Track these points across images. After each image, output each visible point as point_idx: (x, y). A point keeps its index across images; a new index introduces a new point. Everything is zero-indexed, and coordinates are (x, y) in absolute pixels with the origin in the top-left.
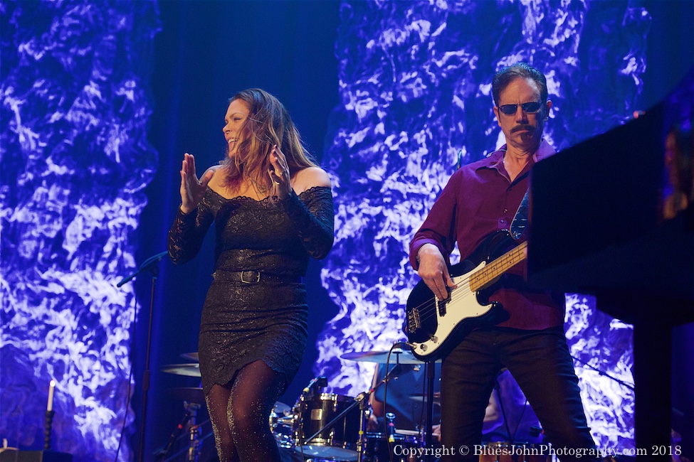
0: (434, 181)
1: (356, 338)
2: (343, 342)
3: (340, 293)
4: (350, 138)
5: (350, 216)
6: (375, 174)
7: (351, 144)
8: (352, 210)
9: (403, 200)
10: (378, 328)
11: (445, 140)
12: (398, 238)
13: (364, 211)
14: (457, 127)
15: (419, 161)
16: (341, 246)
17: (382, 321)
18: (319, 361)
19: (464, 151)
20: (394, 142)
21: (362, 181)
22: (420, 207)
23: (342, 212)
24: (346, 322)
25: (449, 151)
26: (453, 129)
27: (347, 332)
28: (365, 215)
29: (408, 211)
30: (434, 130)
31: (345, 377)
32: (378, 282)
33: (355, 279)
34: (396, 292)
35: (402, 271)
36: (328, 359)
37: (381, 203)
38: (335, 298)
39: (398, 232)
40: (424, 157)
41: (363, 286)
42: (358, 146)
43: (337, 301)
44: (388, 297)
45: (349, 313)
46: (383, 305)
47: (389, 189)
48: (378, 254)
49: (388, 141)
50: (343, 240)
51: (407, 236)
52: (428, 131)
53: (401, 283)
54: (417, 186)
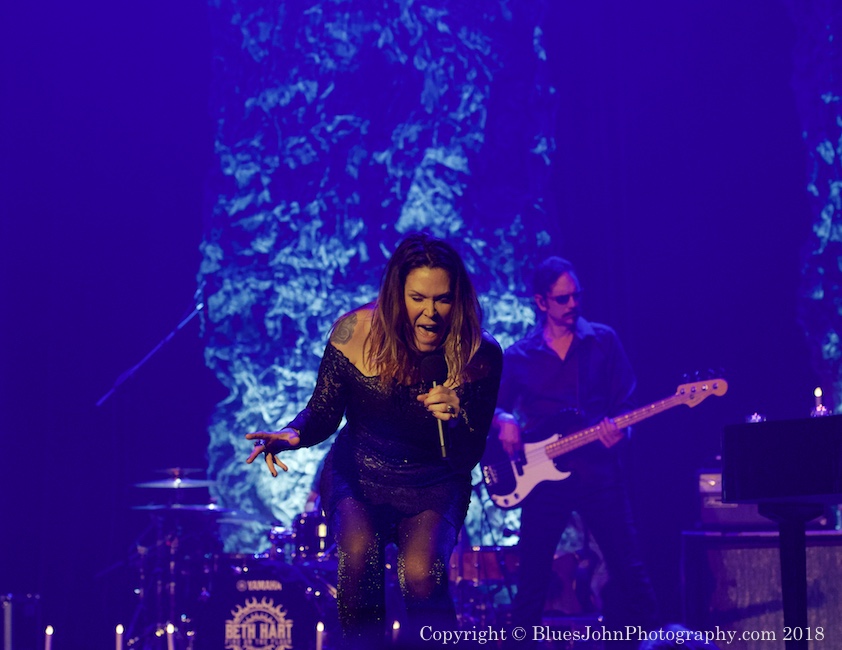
0: (331, 257)
1: (248, 421)
2: (236, 426)
3: (229, 374)
4: (232, 206)
5: (237, 291)
6: (263, 245)
7: (233, 211)
8: (239, 286)
9: (296, 276)
10: (277, 412)
11: (342, 213)
12: (292, 315)
13: (253, 286)
14: (353, 198)
15: (313, 234)
16: (227, 323)
17: (281, 404)
18: (211, 447)
19: (361, 225)
20: (284, 213)
21: (247, 252)
22: (316, 283)
23: (228, 286)
24: (238, 405)
25: (347, 225)
26: (349, 201)
27: (241, 416)
28: (254, 291)
29: (301, 287)
30: (328, 201)
31: (240, 463)
32: (273, 363)
33: (247, 359)
34: (293, 374)
35: (298, 351)
36: (219, 445)
37: (272, 278)
38: (223, 379)
39: (292, 310)
40: (318, 230)
41: (257, 367)
42: (241, 214)
43: (226, 383)
44: (285, 379)
45: (240, 395)
46: (281, 388)
47: (280, 264)
48: (270, 333)
49: (277, 211)
50: (228, 317)
51: (303, 314)
52: (322, 202)
53: (299, 364)
54: (312, 261)
